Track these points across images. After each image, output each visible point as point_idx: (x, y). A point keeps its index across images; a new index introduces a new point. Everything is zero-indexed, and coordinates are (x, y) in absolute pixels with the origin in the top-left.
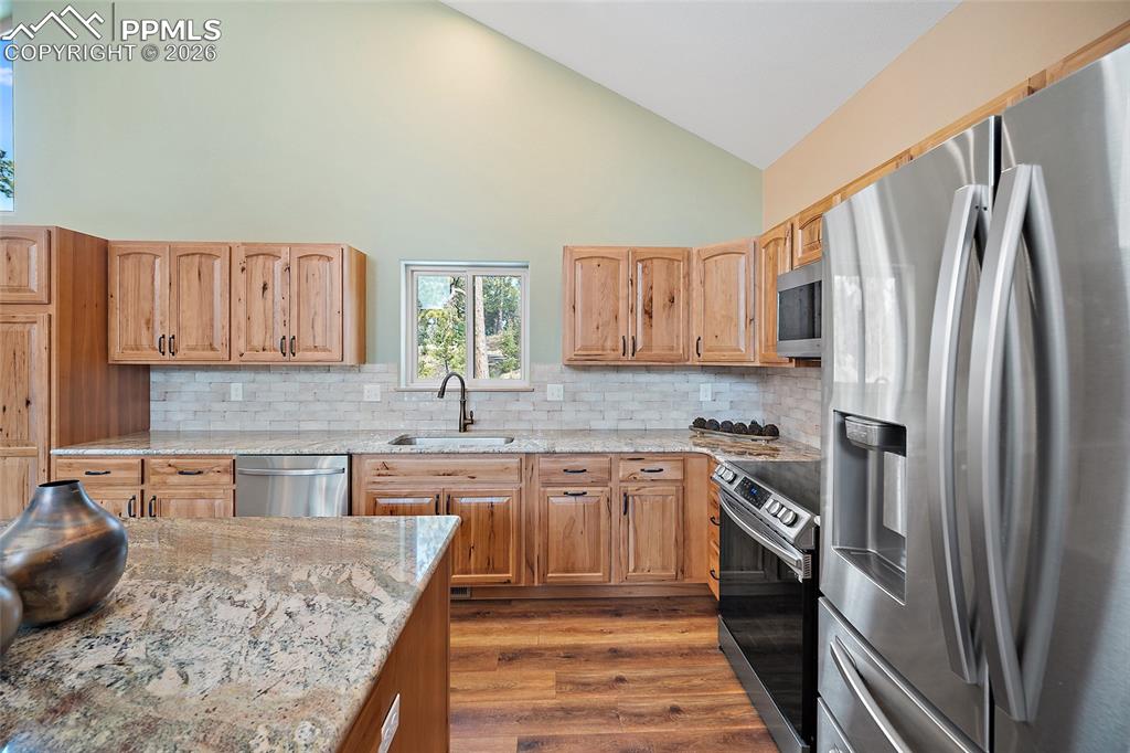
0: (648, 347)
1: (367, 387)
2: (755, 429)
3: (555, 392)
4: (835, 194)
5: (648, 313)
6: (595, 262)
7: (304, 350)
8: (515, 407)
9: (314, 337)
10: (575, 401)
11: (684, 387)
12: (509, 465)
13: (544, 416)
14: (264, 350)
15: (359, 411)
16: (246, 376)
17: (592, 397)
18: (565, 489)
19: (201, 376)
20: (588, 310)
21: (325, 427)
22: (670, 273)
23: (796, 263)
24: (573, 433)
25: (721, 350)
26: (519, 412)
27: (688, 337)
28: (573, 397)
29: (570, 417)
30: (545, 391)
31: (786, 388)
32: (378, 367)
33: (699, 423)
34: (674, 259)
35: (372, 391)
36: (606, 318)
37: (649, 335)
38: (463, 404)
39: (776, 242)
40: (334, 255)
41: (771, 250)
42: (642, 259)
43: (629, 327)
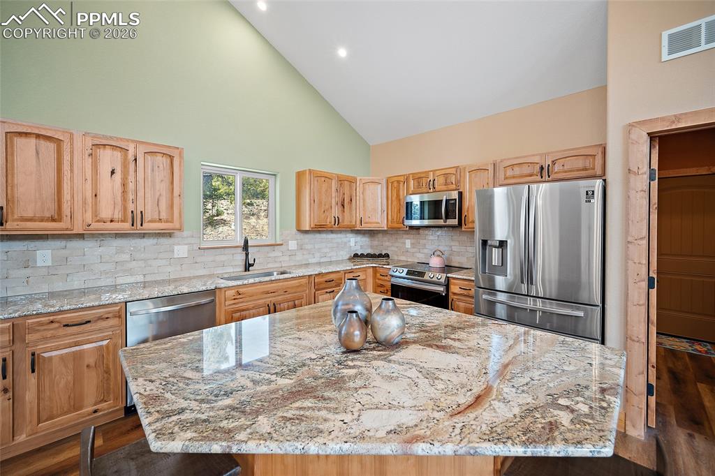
0: (343, 221)
1: (177, 247)
2: (380, 256)
3: (293, 245)
4: (431, 171)
5: (343, 206)
6: (323, 179)
7: (149, 222)
8: (272, 254)
9: (159, 212)
10: (302, 249)
11: (345, 240)
12: (302, 283)
13: (287, 258)
14: (112, 221)
15: (170, 264)
17: (309, 247)
18: (327, 290)
20: (320, 203)
21: (140, 278)
22: (350, 188)
23: (410, 191)
24: (300, 266)
25: (371, 223)
26: (275, 257)
27: (357, 216)
28: (301, 247)
29: (299, 258)
30: (288, 245)
31: (385, 239)
32: (186, 233)
33: (356, 256)
34: (352, 181)
35: (181, 250)
36: (327, 207)
37: (343, 216)
38: (247, 255)
39: (398, 182)
40: (175, 153)
41: (395, 184)
42: (341, 180)
43: (336, 212)
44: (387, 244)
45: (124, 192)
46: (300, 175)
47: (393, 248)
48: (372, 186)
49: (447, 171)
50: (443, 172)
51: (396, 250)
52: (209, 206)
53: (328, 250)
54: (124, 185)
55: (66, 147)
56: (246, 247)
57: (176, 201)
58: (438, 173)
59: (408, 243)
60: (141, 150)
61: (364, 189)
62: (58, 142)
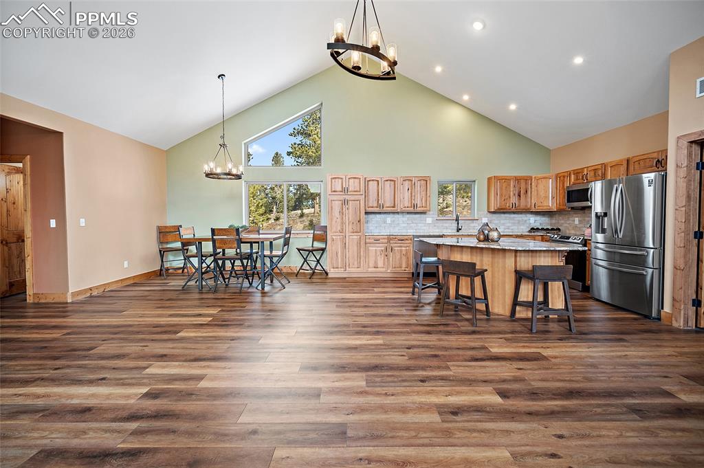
0: (519, 206)
1: (427, 219)
2: (553, 229)
3: (485, 220)
4: (584, 168)
5: (519, 196)
6: (503, 180)
7: (419, 207)
8: (472, 225)
9: (422, 204)
11: (525, 218)
14: (408, 207)
15: (425, 226)
16: (391, 215)
17: (496, 222)
19: (378, 216)
20: (501, 195)
22: (526, 184)
23: (571, 183)
25: (543, 206)
26: (474, 226)
27: (531, 202)
28: (490, 222)
32: (431, 212)
33: (532, 229)
34: (527, 179)
35: (429, 220)
36: (506, 197)
37: (519, 202)
38: (458, 224)
39: (564, 177)
40: (428, 179)
41: (562, 178)
42: (518, 179)
43: (514, 200)
44: (562, 222)
45: (411, 196)
46: (489, 179)
47: (565, 225)
48: (544, 181)
49: (596, 167)
50: (593, 168)
51: (568, 225)
52: (441, 200)
53: (510, 225)
54: (411, 194)
55: (396, 183)
56: (457, 220)
57: (428, 198)
58: (590, 169)
59: (577, 221)
60: (417, 179)
61: (538, 183)
62: (394, 181)
